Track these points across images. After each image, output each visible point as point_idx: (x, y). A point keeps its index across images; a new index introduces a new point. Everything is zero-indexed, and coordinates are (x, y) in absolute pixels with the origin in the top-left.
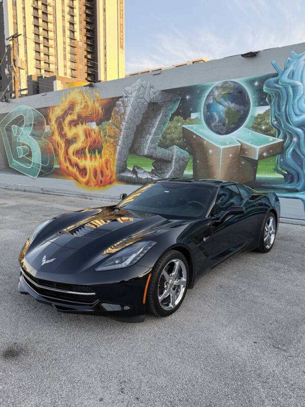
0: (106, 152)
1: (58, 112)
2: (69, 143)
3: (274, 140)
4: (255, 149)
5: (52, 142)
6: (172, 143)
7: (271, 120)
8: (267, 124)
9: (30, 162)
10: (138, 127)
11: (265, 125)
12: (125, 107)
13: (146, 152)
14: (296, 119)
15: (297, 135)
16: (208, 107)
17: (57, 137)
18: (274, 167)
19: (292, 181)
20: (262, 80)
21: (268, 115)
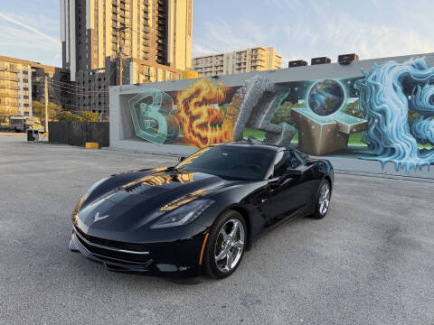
0: (226, 127)
1: (185, 95)
2: (193, 118)
3: (361, 121)
4: (347, 126)
5: (178, 117)
6: (282, 120)
7: (359, 107)
8: (357, 110)
9: (157, 133)
10: (254, 108)
11: (354, 110)
12: (244, 94)
13: (260, 126)
14: (377, 107)
15: (378, 118)
16: (312, 96)
17: (183, 114)
18: (361, 139)
19: (373, 148)
20: (353, 80)
21: (357, 104)
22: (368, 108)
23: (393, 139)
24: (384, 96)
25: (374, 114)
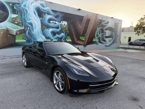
3: (21, 28)
4: (14, 31)
7: (19, 20)
8: (18, 21)
11: (16, 22)
14: (28, 21)
15: (29, 27)
18: (22, 38)
19: (29, 42)
20: (13, 4)
21: (18, 18)
22: (24, 21)
23: (37, 37)
24: (30, 16)
25: (27, 25)
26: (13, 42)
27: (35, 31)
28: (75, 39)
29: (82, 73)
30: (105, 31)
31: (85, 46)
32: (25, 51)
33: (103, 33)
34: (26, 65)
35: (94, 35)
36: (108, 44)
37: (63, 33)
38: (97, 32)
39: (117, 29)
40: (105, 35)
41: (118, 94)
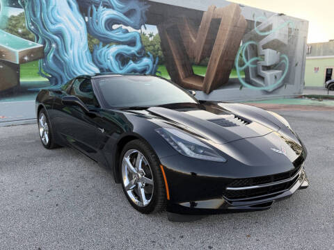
3: (34, 45)
4: (14, 52)
7: (27, 24)
8: (24, 28)
11: (21, 28)
14: (53, 27)
15: (55, 42)
18: (38, 71)
19: (56, 83)
21: (24, 18)
22: (40, 26)
24: (58, 12)
25: (49, 36)
26: (14, 84)
27: (71, 52)
28: (181, 73)
29: (203, 154)
30: (262, 51)
31: (208, 92)
32: (44, 103)
33: (257, 56)
34: (47, 141)
35: (233, 61)
36: (270, 88)
37: (148, 56)
38: (241, 55)
39: (295, 46)
40: (262, 63)
41: (310, 213)
